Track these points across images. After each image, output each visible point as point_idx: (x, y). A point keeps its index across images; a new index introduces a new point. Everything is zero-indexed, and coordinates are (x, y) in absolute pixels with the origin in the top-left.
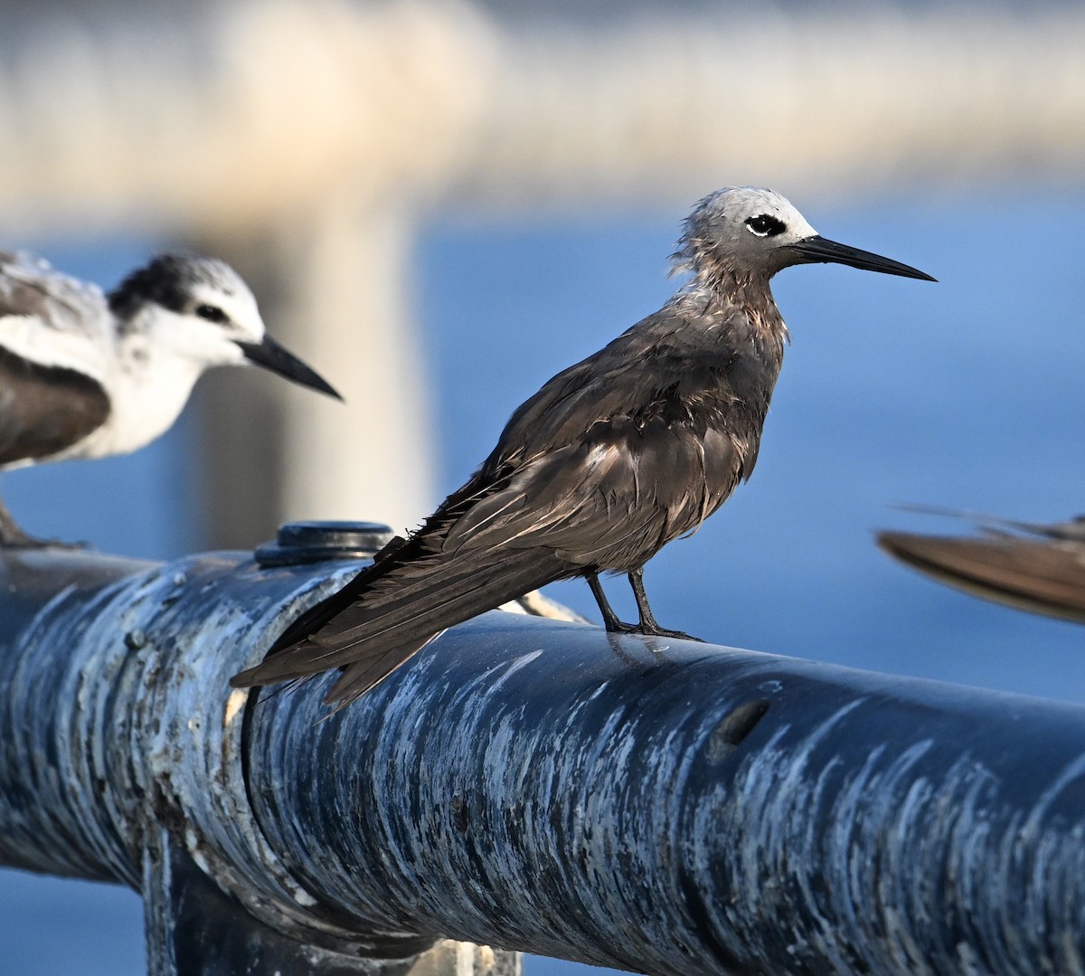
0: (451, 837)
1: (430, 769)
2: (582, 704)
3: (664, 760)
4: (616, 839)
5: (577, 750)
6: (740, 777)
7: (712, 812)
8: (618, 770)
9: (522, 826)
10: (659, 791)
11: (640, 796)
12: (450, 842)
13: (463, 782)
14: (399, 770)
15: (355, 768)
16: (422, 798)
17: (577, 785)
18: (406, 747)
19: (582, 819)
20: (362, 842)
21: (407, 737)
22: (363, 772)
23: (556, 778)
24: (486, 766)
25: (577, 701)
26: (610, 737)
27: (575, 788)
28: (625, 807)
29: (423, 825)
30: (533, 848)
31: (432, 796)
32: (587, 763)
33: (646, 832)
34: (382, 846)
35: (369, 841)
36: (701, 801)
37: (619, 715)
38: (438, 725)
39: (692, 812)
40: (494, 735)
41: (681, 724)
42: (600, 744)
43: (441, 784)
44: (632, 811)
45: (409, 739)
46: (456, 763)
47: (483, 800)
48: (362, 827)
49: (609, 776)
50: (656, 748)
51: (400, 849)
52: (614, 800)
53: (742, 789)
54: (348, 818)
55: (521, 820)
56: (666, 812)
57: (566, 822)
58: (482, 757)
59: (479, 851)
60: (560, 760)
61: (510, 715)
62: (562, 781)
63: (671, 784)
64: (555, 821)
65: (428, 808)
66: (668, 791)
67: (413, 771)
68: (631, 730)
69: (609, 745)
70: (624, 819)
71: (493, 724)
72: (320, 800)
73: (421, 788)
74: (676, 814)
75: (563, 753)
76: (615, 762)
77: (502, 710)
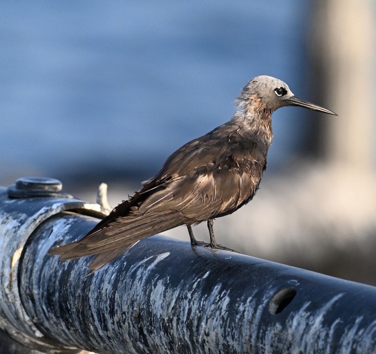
0: (131, 325)
1: (121, 297)
2: (199, 280)
3: (247, 309)
4: (222, 338)
5: (200, 299)
6: (289, 321)
7: (275, 334)
8: (223, 310)
9: (171, 326)
10: (246, 322)
11: (235, 323)
12: (130, 327)
13: (139, 305)
14: (104, 295)
15: (79, 291)
16: (116, 308)
17: (201, 314)
18: (107, 287)
19: (204, 328)
20: (80, 320)
21: (108, 282)
22: (84, 293)
23: (190, 310)
24: (151, 300)
25: (196, 278)
26: (217, 296)
27: (200, 315)
28: (228, 326)
29: (116, 319)
30: (176, 335)
31: (121, 308)
32: (206, 305)
33: (239, 337)
34: (91, 323)
35: (84, 320)
36: (269, 329)
37: (219, 287)
38: (124, 279)
39: (264, 332)
40: (155, 288)
41: (253, 295)
42: (212, 299)
43: (127, 304)
44: (231, 328)
45: (109, 283)
46: (135, 297)
47: (150, 313)
48: (81, 314)
49: (218, 312)
50: (242, 304)
51: (101, 325)
52: (221, 322)
53: (291, 326)
54: (74, 310)
55: (171, 324)
56: (250, 331)
57: (195, 328)
58: (149, 296)
59: (145, 332)
60: (192, 303)
61: (162, 280)
62: (193, 311)
63: (252, 320)
64: (189, 326)
65: (119, 312)
66: (251, 322)
67: (112, 296)
68: (227, 294)
69: (216, 299)
70: (227, 331)
71: (153, 283)
72: (59, 301)
73: (116, 304)
74: (256, 332)
75: (193, 300)
76: (220, 307)
77: (157, 277)
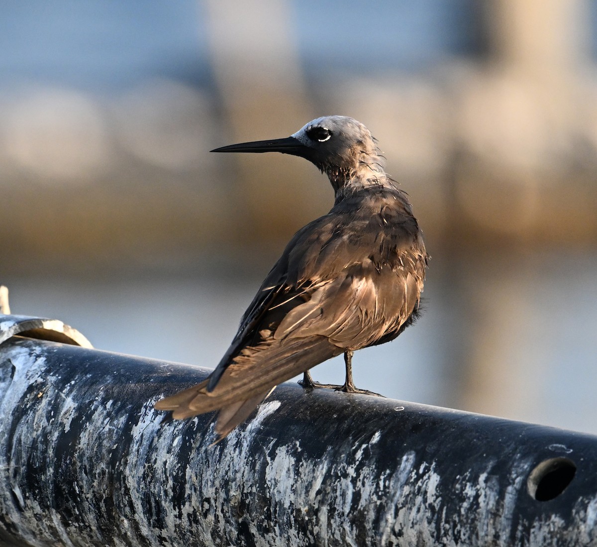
0: (221, 518)
1: (199, 475)
2: (364, 446)
3: (483, 493)
4: (432, 540)
5: (377, 477)
6: (578, 512)
7: (550, 532)
8: (429, 495)
9: (314, 521)
10: (484, 514)
11: (459, 515)
12: (217, 521)
13: (241, 487)
14: (159, 471)
15: (103, 465)
16: (188, 492)
17: (383, 501)
18: (165, 459)
19: (392, 524)
20: (100, 512)
21: (165, 451)
22: (113, 468)
23: (357, 496)
24: (269, 479)
25: (357, 443)
26: (411, 472)
27: (381, 504)
28: (443, 520)
29: (187, 509)
30: (325, 535)
31: (201, 492)
32: (391, 488)
33: (469, 538)
34: (126, 516)
35: (109, 512)
36: (536, 524)
37: (412, 457)
38: (201, 446)
39: (527, 530)
40: (273, 459)
41: (489, 470)
42: (403, 477)
43: (213, 484)
44: (452, 524)
45: (169, 452)
46: (230, 474)
47: (266, 501)
48: (104, 502)
49: (419, 499)
50: (468, 484)
51: (149, 520)
52: (429, 514)
53: (584, 520)
54: (89, 496)
55: (315, 517)
56: (495, 528)
57: (370, 524)
58: (263, 473)
59: (253, 530)
60: (359, 484)
61: (284, 447)
62: (365, 495)
63: (498, 510)
64: (358, 520)
65: (194, 499)
66: (495, 514)
67: (178, 474)
68: (431, 468)
69: (412, 477)
70: (442, 528)
71: (267, 452)
72: (54, 482)
73: (187, 486)
74: (508, 530)
75: (361, 477)
76: (423, 489)
77: (272, 443)
